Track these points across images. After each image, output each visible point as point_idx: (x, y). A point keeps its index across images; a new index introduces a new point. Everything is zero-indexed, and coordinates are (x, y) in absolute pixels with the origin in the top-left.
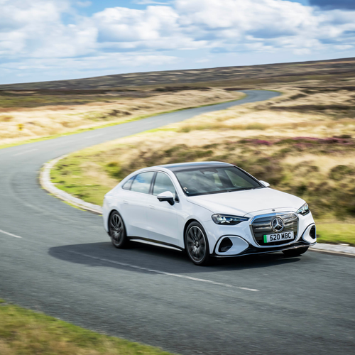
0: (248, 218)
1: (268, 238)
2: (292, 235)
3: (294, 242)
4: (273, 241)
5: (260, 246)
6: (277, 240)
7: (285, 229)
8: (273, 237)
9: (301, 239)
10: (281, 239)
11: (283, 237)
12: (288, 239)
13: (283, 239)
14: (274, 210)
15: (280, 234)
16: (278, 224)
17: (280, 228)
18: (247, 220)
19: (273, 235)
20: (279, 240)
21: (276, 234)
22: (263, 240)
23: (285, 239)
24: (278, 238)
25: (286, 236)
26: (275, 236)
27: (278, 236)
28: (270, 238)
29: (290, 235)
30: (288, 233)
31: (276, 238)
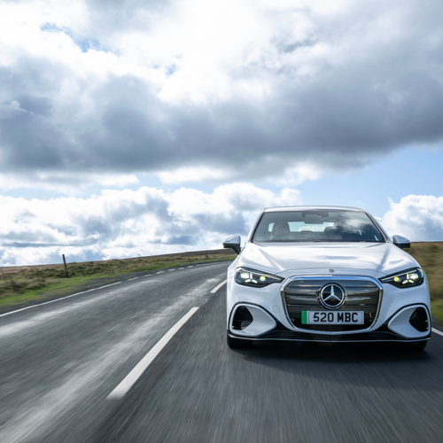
0: (283, 279)
1: (310, 317)
2: (360, 317)
3: (368, 330)
4: (319, 323)
5: (296, 329)
6: (327, 323)
7: (346, 306)
8: (321, 317)
9: (384, 327)
10: (335, 322)
11: (340, 318)
12: (351, 323)
13: (340, 322)
14: (332, 271)
15: (335, 313)
16: (333, 295)
17: (337, 301)
18: (280, 282)
19: (320, 312)
20: (332, 323)
21: (327, 312)
22: (300, 319)
23: (344, 323)
24: (331, 319)
25: (346, 317)
26: (324, 315)
27: (331, 315)
28: (315, 317)
29: (355, 317)
30: (351, 313)
31: (326, 319)
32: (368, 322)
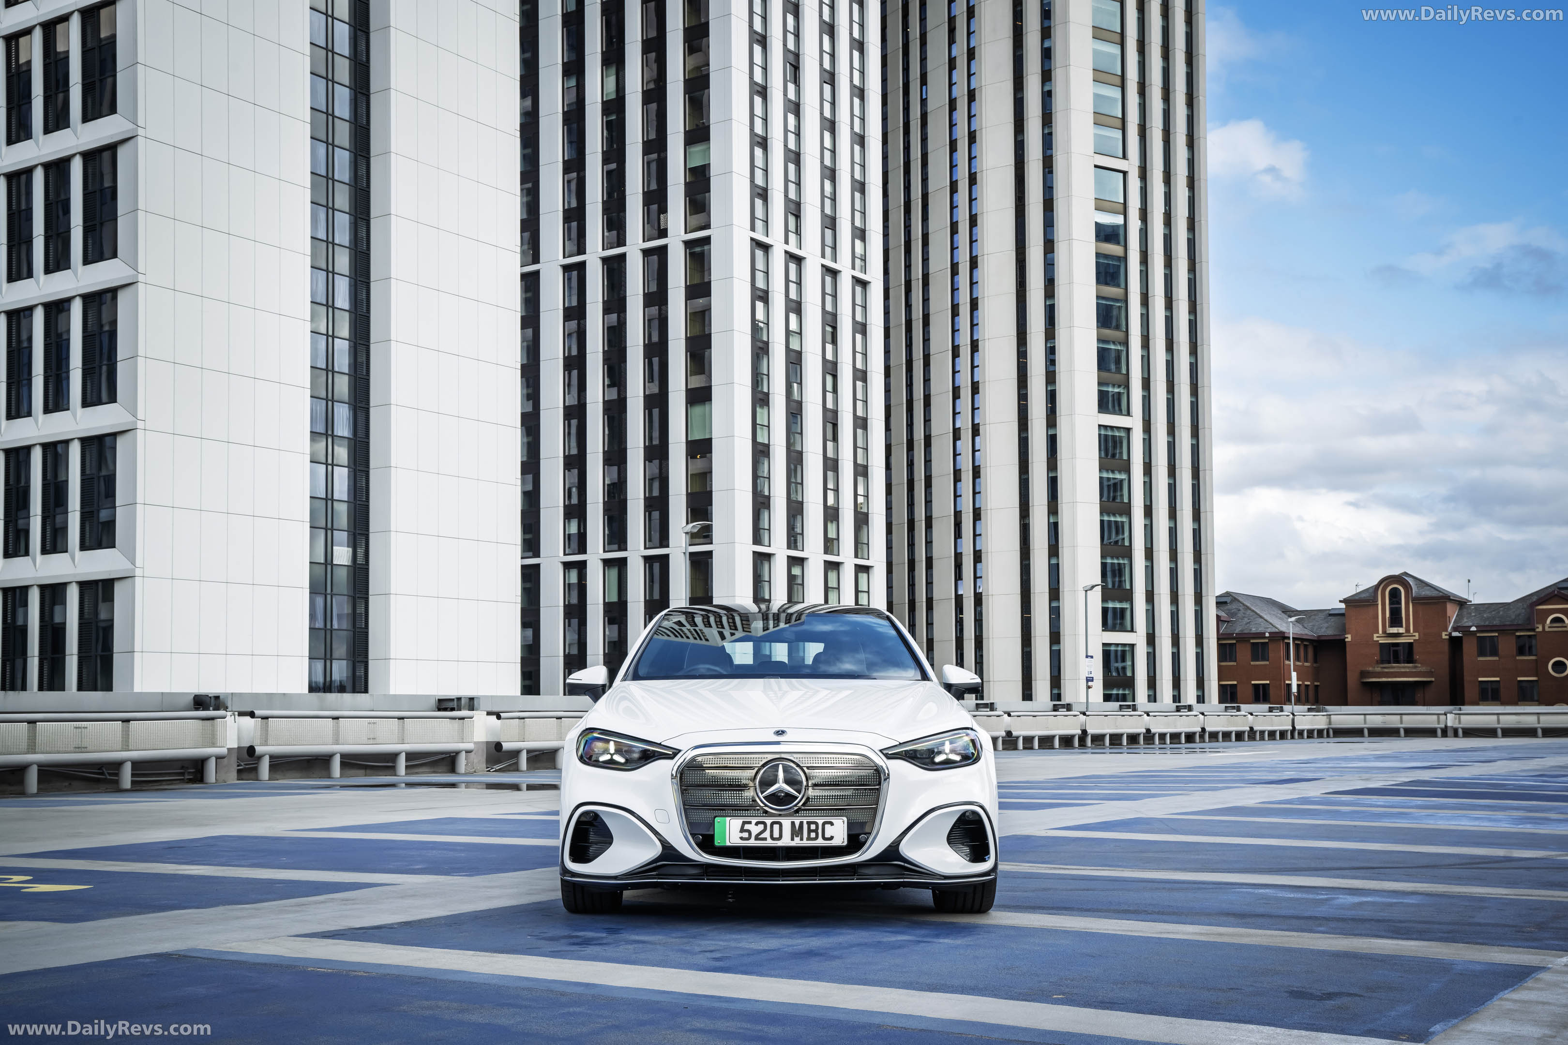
0: (676, 752)
1: (731, 831)
2: (838, 831)
3: (856, 858)
4: (752, 842)
5: (704, 858)
6: (769, 843)
7: (808, 807)
8: (755, 830)
9: (892, 853)
10: (786, 841)
11: (796, 832)
12: (820, 842)
13: (797, 842)
15: (786, 823)
16: (781, 785)
17: (790, 798)
18: (671, 757)
19: (754, 821)
20: (780, 843)
21: (769, 821)
22: (712, 837)
23: (805, 843)
24: (776, 834)
25: (810, 831)
26: (761, 827)
27: (776, 827)
28: (742, 830)
29: (829, 831)
30: (820, 822)
31: (767, 834)
32: (855, 842)
